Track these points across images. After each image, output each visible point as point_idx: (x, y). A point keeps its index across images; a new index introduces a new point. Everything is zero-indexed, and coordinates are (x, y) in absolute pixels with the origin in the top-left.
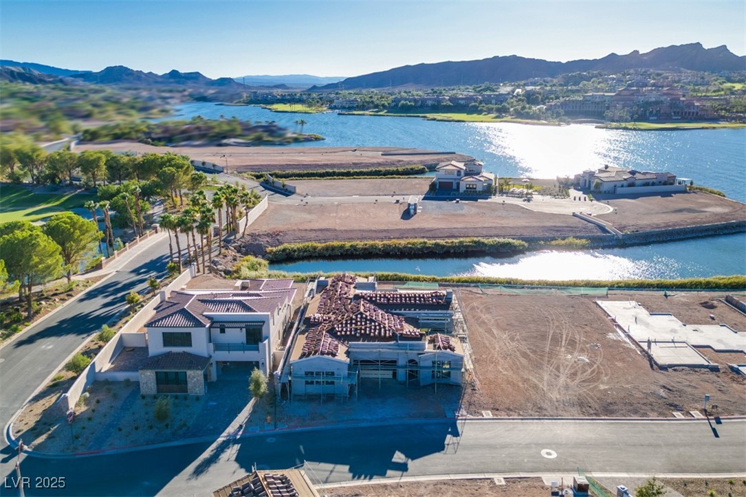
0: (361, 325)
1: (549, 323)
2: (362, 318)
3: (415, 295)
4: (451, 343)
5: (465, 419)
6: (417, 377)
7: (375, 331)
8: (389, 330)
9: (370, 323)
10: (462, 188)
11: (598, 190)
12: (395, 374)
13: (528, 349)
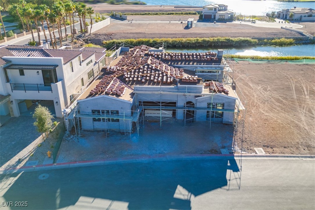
0: (147, 73)
1: (289, 79)
2: (148, 68)
3: (193, 54)
4: (225, 88)
5: (241, 156)
6: (193, 117)
7: (158, 78)
8: (171, 77)
9: (155, 72)
10: (217, 17)
11: (291, 19)
12: (174, 114)
13: (280, 96)
